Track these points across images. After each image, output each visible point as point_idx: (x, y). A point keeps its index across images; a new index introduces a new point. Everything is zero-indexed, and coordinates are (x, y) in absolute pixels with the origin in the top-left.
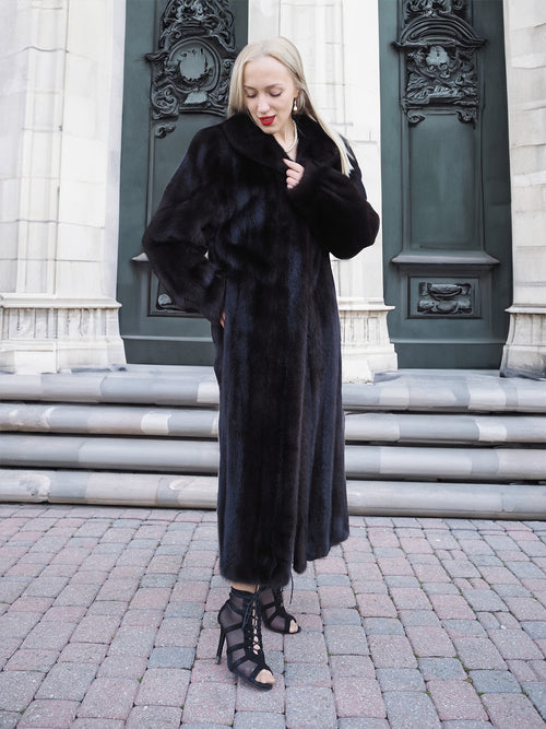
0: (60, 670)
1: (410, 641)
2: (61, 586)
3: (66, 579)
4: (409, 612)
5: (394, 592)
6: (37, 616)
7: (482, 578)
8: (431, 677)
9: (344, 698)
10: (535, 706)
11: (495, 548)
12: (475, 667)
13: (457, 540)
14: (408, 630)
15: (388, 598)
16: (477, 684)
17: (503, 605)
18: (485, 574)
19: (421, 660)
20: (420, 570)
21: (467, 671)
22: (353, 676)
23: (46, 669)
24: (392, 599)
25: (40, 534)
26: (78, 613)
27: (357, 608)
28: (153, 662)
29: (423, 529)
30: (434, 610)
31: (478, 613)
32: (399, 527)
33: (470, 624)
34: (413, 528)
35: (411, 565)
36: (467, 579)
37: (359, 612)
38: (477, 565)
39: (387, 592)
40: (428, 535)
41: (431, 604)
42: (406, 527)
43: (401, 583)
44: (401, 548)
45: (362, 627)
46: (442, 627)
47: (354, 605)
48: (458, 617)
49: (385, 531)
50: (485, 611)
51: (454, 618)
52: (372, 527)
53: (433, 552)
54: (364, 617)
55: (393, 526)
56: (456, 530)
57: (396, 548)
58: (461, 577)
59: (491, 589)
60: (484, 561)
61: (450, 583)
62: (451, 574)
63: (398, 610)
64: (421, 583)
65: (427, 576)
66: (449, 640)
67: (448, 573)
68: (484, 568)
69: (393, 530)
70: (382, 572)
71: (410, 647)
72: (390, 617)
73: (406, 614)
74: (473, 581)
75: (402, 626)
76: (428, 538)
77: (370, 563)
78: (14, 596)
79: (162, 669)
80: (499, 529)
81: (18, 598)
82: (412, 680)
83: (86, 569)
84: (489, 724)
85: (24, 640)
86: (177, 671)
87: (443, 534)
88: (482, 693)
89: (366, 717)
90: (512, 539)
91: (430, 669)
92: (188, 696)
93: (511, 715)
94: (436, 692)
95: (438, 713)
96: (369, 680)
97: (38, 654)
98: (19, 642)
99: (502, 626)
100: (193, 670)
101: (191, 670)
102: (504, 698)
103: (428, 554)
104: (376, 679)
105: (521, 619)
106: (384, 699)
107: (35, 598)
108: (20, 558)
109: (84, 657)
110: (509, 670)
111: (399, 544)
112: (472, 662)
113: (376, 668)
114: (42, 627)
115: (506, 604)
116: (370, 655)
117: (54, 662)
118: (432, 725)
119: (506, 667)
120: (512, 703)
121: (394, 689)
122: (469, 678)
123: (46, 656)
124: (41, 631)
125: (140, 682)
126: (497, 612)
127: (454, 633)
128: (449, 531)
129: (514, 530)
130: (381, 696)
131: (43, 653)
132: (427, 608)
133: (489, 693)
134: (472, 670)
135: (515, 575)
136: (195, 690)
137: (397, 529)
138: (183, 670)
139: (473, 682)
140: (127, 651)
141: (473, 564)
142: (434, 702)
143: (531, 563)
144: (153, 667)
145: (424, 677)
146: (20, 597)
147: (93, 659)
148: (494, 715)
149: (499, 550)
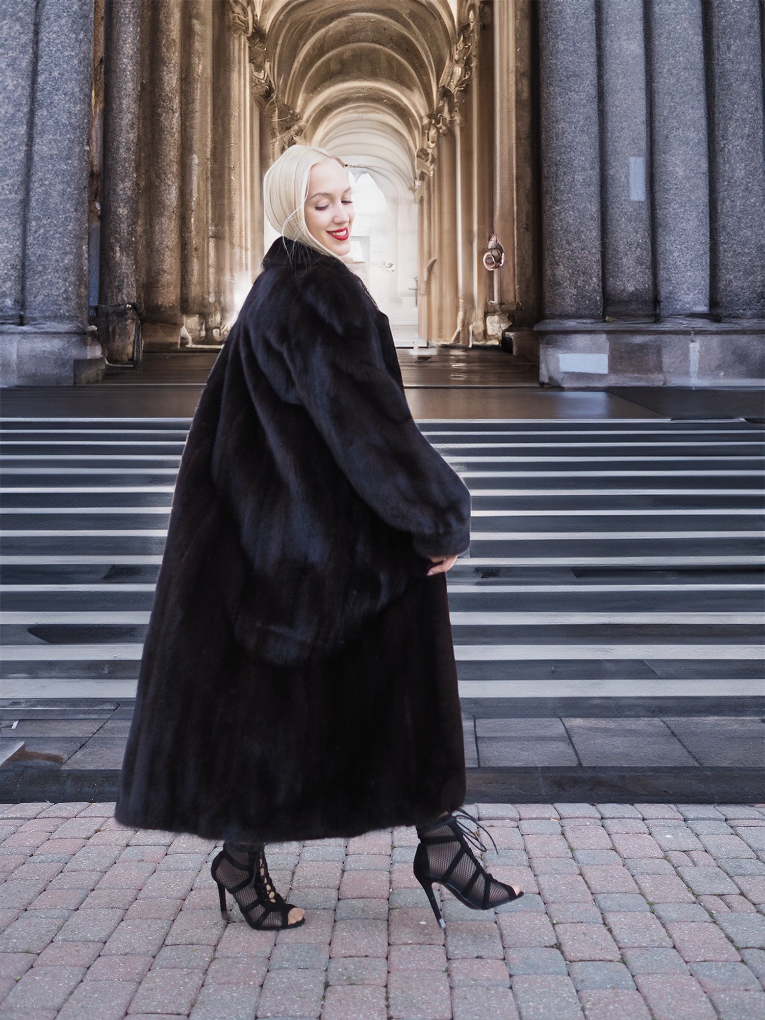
1: (645, 999)
4: (638, 952)
5: (611, 919)
7: (742, 894)
11: (755, 846)
13: (697, 835)
14: (641, 980)
15: (604, 930)
18: (746, 887)
20: (647, 883)
24: (610, 931)
27: (558, 946)
29: (644, 819)
30: (674, 947)
31: (743, 951)
32: (608, 818)
33: (733, 968)
34: (628, 818)
35: (633, 876)
36: (720, 896)
37: (562, 953)
38: (731, 872)
39: (600, 920)
40: (652, 830)
41: (670, 938)
42: (618, 818)
43: (620, 906)
44: (614, 849)
45: (569, 978)
46: (691, 975)
47: (553, 941)
48: (713, 958)
49: (588, 824)
50: (753, 948)
51: (707, 959)
52: (568, 818)
53: (662, 854)
54: (570, 962)
55: (599, 816)
56: (693, 819)
57: (607, 849)
58: (709, 893)
59: (758, 912)
60: (741, 867)
61: (694, 903)
62: (694, 888)
63: (620, 948)
64: (651, 904)
65: (657, 893)
66: (705, 995)
67: (689, 887)
68: (743, 878)
69: (599, 823)
70: (589, 888)
71: (645, 1008)
72: (610, 961)
73: (633, 955)
74: (729, 899)
75: (630, 975)
76: (653, 833)
77: (570, 874)
80: (757, 817)
87: (675, 827)
103: (657, 858)
111: (611, 843)
127: (710, 984)
128: (684, 823)
132: (664, 943)
137: (606, 820)
141: (724, 871)
149: (762, 850)
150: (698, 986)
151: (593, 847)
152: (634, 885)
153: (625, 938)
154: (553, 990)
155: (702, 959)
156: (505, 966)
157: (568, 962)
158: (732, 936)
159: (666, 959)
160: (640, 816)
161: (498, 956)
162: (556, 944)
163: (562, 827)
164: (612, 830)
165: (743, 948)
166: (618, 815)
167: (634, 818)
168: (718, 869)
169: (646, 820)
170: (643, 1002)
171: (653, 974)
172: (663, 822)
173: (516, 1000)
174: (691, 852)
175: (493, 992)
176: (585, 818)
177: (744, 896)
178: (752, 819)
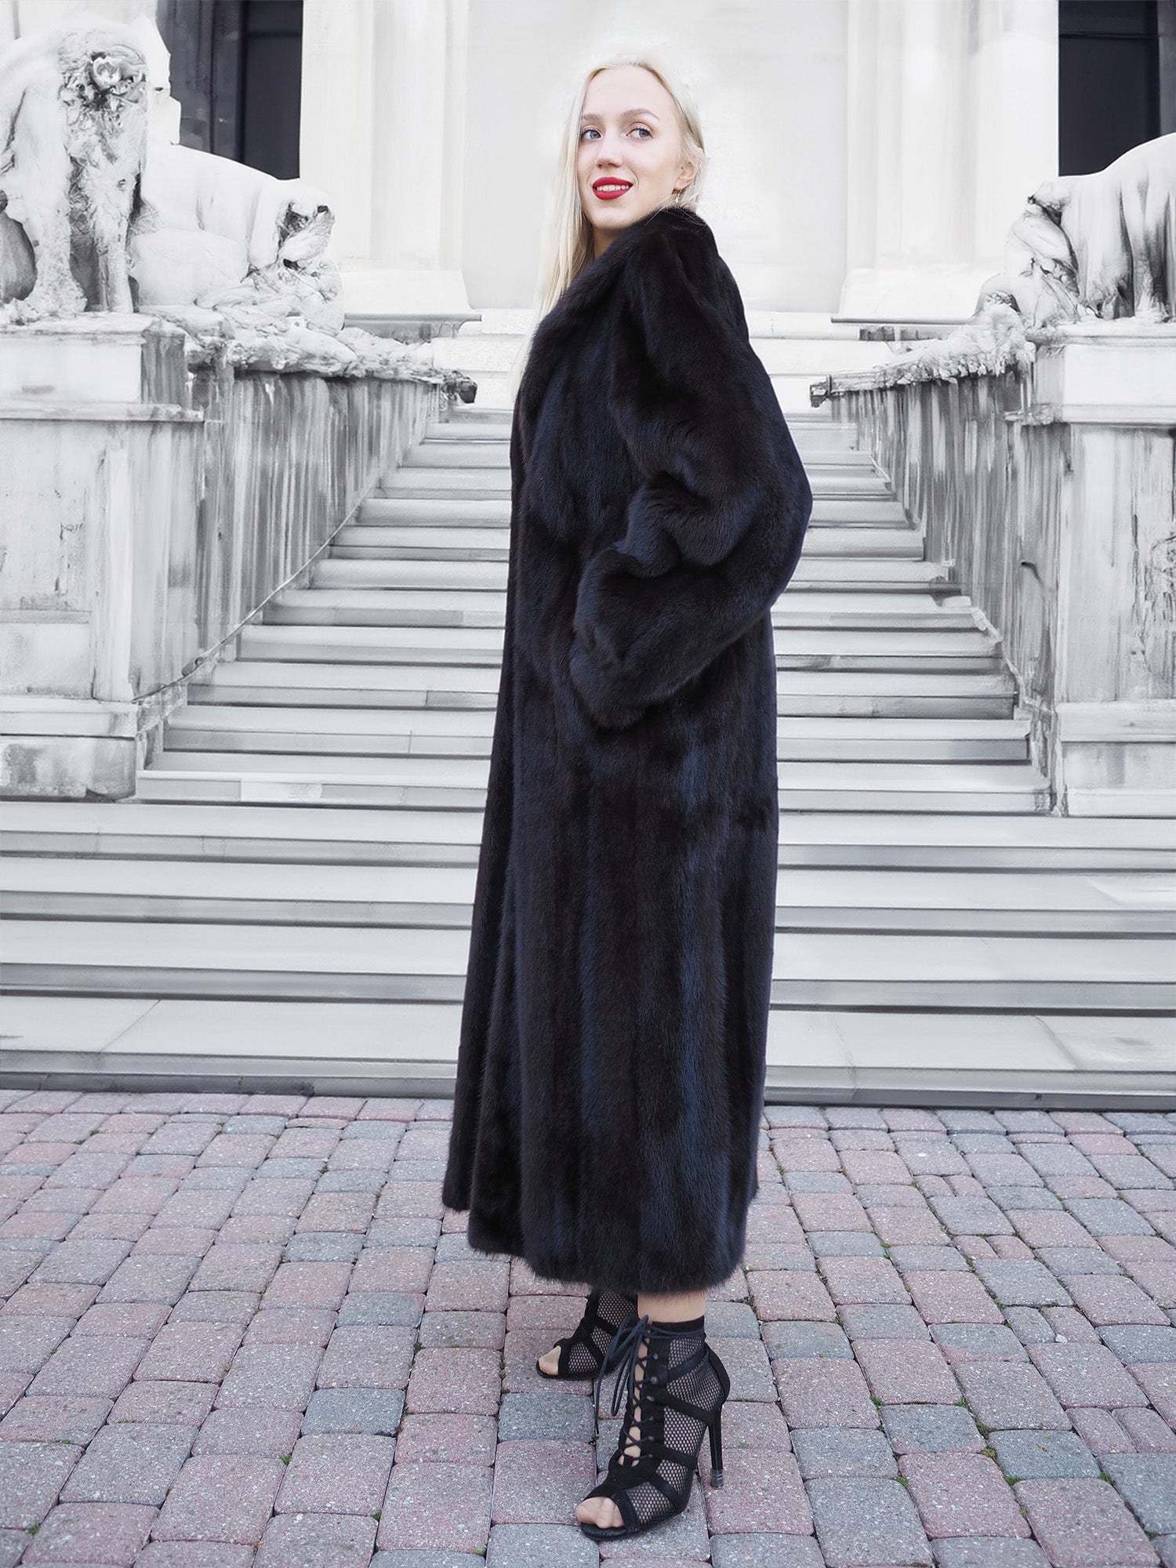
0: (114, 1440)
1: (864, 1371)
2: (115, 1260)
3: (125, 1245)
4: (861, 1309)
5: (827, 1265)
6: (64, 1324)
7: (1017, 1234)
8: (908, 1445)
10: (1128, 1505)
11: (1044, 1170)
12: (1002, 1424)
13: (963, 1154)
14: (860, 1346)
15: (817, 1281)
16: (1007, 1459)
17: (1061, 1290)
18: (1022, 1226)
19: (887, 1410)
20: (883, 1218)
21: (985, 1432)
22: (743, 1446)
23: (83, 1438)
24: (825, 1281)
25: (68, 1148)
26: (151, 1316)
27: (750, 1301)
28: (313, 1421)
29: (889, 1131)
30: (913, 1304)
31: (1008, 1309)
32: (839, 1129)
33: (991, 1332)
34: (868, 1129)
35: (865, 1208)
36: (985, 1236)
37: (755, 1310)
38: (1005, 1206)
39: (813, 1266)
40: (900, 1145)
41: (908, 1291)
42: (852, 1128)
43: (842, 1248)
44: (843, 1172)
45: (761, 1342)
46: (932, 1341)
47: (744, 1294)
48: (965, 1319)
49: (809, 1136)
50: (1022, 1306)
51: (956, 1320)
52: (780, 1128)
53: (910, 1179)
54: (765, 1321)
55: (825, 1125)
56: (961, 1132)
57: (833, 1172)
58: (971, 1233)
59: (1036, 1258)
60: (1019, 1198)
61: (948, 1245)
62: (949, 1226)
63: (836, 1305)
64: (886, 1247)
65: (897, 1231)
66: (947, 1367)
67: (943, 1224)
68: (1020, 1214)
69: (825, 1135)
70: (801, 1224)
71: (863, 1383)
72: (821, 1321)
73: (853, 1314)
74: (997, 1240)
75: (846, 1340)
76: (901, 1150)
77: (774, 1204)
78: (13, 1282)
79: (333, 1436)
80: (1051, 1130)
81: (22, 1285)
82: (868, 1452)
83: (169, 1223)
84: (1032, 1544)
85: (35, 1376)
86: (366, 1438)
87: (933, 1142)
88: (1017, 1480)
89: (770, 1532)
90: (1080, 1151)
91: (905, 1429)
92: (390, 1493)
93: (1078, 1524)
94: (918, 1477)
95: (923, 1523)
96: (775, 1455)
97: (66, 1407)
98: (24, 1380)
99: (1059, 1336)
100: (400, 1436)
101: (395, 1436)
102: (1063, 1489)
103: (902, 1184)
104: (792, 1451)
105: (1098, 1321)
106: (809, 1495)
107: (59, 1286)
108: (25, 1201)
109: (165, 1411)
110: (1073, 1430)
111: (838, 1163)
112: (994, 1413)
113: (790, 1429)
114: (74, 1348)
115: (1068, 1290)
116: (777, 1402)
117: (100, 1423)
118: (911, 1548)
119: (1067, 1424)
120: (1079, 1498)
121: (830, 1471)
122: (988, 1447)
123: (83, 1411)
124: (73, 1356)
125: (287, 1464)
126: (1049, 1306)
127: (956, 1353)
128: (946, 1136)
129: (1084, 1133)
130: (801, 1488)
131: (79, 1403)
132: (898, 1299)
133: (1033, 1478)
134: (994, 1430)
135: (1085, 1227)
136: (403, 1478)
137: (835, 1132)
138: (378, 1437)
139: (996, 1456)
140: (258, 1397)
141: (996, 1204)
142: (914, 1500)
143: (1120, 1202)
144: (313, 1432)
145: (893, 1445)
146: (27, 1283)
147: (185, 1415)
148: (1041, 1525)
149: (1053, 1175)
150: (940, 1355)
151: (812, 1169)
153: (843, 1290)
155: (949, 1320)
157: (762, 1323)
158: (995, 1289)
160: (884, 1126)
162: (746, 1298)
163: (771, 1140)
164: (843, 1144)
165: (1008, 1306)
166: (853, 1125)
168: (988, 1200)
169: (893, 1131)
170: (861, 1375)
171: (878, 1338)
172: (916, 1135)
174: (951, 1177)
176: (806, 1127)
177: (1019, 1237)
178: (1045, 1132)
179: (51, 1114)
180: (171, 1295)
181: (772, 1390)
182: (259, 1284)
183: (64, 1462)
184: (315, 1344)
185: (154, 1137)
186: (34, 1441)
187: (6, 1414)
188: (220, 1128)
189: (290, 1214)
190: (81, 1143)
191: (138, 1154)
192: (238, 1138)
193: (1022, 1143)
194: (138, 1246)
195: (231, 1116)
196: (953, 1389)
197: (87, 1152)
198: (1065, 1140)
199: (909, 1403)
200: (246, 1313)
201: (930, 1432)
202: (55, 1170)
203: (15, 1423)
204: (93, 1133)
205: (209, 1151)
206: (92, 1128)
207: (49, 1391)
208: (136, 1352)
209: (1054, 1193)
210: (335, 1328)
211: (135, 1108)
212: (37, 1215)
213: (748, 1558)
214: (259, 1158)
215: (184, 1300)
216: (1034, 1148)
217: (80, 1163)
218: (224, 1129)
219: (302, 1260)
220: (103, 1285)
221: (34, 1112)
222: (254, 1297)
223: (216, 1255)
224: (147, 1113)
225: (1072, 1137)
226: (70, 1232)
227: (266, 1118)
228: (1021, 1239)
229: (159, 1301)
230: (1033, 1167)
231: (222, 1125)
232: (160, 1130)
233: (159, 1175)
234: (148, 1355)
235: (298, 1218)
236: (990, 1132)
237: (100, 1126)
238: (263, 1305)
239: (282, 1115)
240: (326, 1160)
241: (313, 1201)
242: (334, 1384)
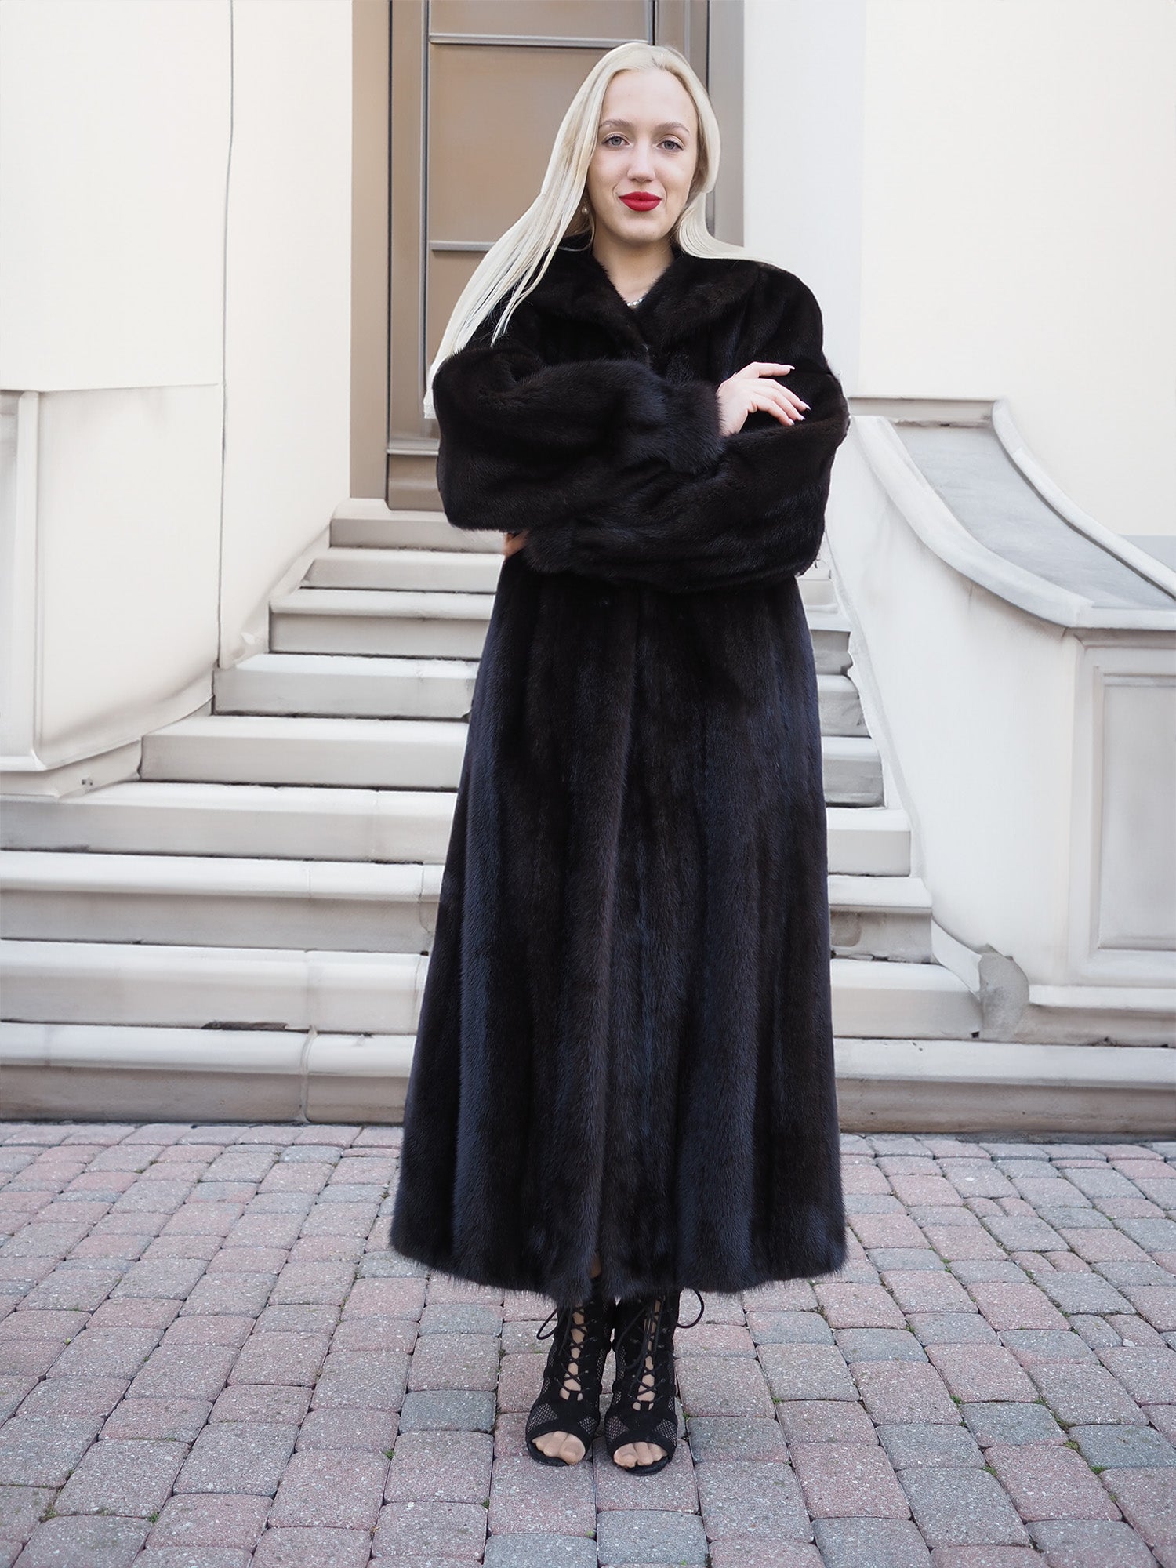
0: (218, 1438)
1: (940, 1373)
2: (193, 1277)
3: (200, 1264)
4: (930, 1318)
5: (891, 1278)
6: (152, 1335)
7: (1071, 1250)
8: (992, 1439)
9: (820, 1481)
11: (1091, 1192)
12: (1080, 1419)
13: (1010, 1178)
14: (933, 1351)
15: (883, 1292)
16: (1090, 1450)
17: (1122, 1300)
18: (1077, 1241)
19: (967, 1408)
20: (940, 1236)
21: (1065, 1427)
22: (832, 1440)
23: (188, 1435)
24: (891, 1292)
25: (131, 1176)
26: (236, 1326)
27: (820, 1310)
28: (410, 1419)
29: (934, 1158)
30: (979, 1313)
31: (1073, 1317)
32: (885, 1156)
33: (1059, 1337)
34: (914, 1156)
35: (921, 1228)
36: (1041, 1252)
37: (826, 1320)
38: (1057, 1224)
39: (877, 1280)
40: (947, 1171)
41: (974, 1301)
42: (898, 1155)
43: (904, 1263)
44: (893, 1194)
45: (836, 1347)
46: (1002, 1345)
47: (813, 1304)
48: (1033, 1326)
49: (857, 1162)
50: (1087, 1314)
51: (1024, 1327)
53: (961, 1201)
54: (837, 1329)
55: (871, 1152)
56: (1004, 1159)
57: (884, 1195)
58: (1027, 1249)
59: (1093, 1272)
60: (1070, 1218)
61: (1006, 1260)
62: (1005, 1243)
63: (905, 1314)
64: (946, 1262)
65: (955, 1247)
66: (1021, 1369)
67: (998, 1241)
68: (1073, 1232)
69: (873, 1161)
70: (860, 1241)
71: (940, 1383)
72: (892, 1328)
73: (923, 1321)
74: (1053, 1256)
75: (920, 1346)
76: (949, 1175)
78: (96, 1297)
79: (431, 1433)
80: (1094, 1156)
81: (105, 1300)
82: (955, 1445)
83: (241, 1243)
84: (1125, 1527)
85: (132, 1381)
86: (464, 1435)
87: (979, 1168)
88: (1103, 1469)
89: (869, 1516)
90: (1124, 1175)
91: (987, 1424)
92: (495, 1484)
93: (1167, 1507)
94: (1006, 1467)
95: (1016, 1507)
96: (865, 1448)
97: (167, 1408)
98: (122, 1385)
99: (1126, 1340)
100: (497, 1433)
101: (492, 1433)
102: (1149, 1476)
103: (953, 1206)
104: (880, 1445)
105: (1162, 1327)
106: (902, 1484)
107: (142, 1301)
108: (95, 1225)
109: (264, 1411)
110: (1150, 1425)
111: (889, 1187)
112: (1072, 1410)
113: (875, 1425)
114: (165, 1355)
115: (1128, 1300)
116: (859, 1401)
117: (203, 1423)
118: (1008, 1530)
119: (1144, 1419)
120: (1165, 1485)
121: (919, 1462)
122: (1070, 1440)
123: (185, 1411)
124: (167, 1363)
125: (391, 1458)
126: (1112, 1314)
127: (1028, 1356)
128: (991, 1162)
129: (1125, 1159)
130: (894, 1477)
131: (178, 1405)
132: (965, 1308)
133: (1117, 1467)
134: (1074, 1425)
135: (1138, 1244)
136: (506, 1470)
137: (882, 1158)
138: (476, 1434)
139: (1079, 1448)
140: (353, 1399)
141: (1048, 1223)
142: (1004, 1487)
143: (1169, 1222)
144: (411, 1429)
145: (977, 1439)
146: (109, 1298)
147: (284, 1415)
148: (1131, 1508)
149: (1100, 1197)
150: (1012, 1358)
151: (864, 1192)
152: (923, 1238)
153: (910, 1300)
154: (816, 1362)
155: (1017, 1327)
156: (748, 1334)
157: (834, 1330)
158: (1059, 1299)
159: (969, 1326)
160: (929, 1153)
161: (738, 1321)
162: (817, 1308)
164: (890, 1170)
165: (1073, 1314)
166: (899, 1152)
167: (921, 1156)
168: (1039, 1220)
169: (938, 1158)
170: (938, 1376)
171: (950, 1343)
172: (961, 1162)
173: (765, 1373)
174: (1001, 1200)
175: (732, 1363)
176: (853, 1154)
177: (1074, 1252)
178: (1087, 1158)
179: (107, 1146)
180: (253, 1309)
181: (852, 1389)
182: (339, 1297)
183: (174, 1457)
184: (401, 1351)
185: (213, 1166)
186: (140, 1439)
187: (109, 1415)
188: (277, 1158)
189: (358, 1234)
190: (142, 1172)
191: (200, 1181)
192: (296, 1166)
193: (1066, 1168)
194: (213, 1264)
195: (286, 1146)
196: (1030, 1388)
197: (149, 1179)
198: (1108, 1165)
199: (988, 1401)
200: (329, 1324)
201: (1013, 1427)
202: (120, 1196)
203: (120, 1423)
204: (152, 1163)
205: (269, 1178)
206: (151, 1158)
207: (148, 1394)
208: (228, 1358)
209: (1103, 1213)
210: (418, 1337)
211: (190, 1140)
212: (109, 1237)
213: (851, 1539)
214: (320, 1185)
215: (266, 1312)
216: (1079, 1173)
217: (144, 1189)
218: (281, 1158)
219: (377, 1276)
220: (185, 1300)
221: (90, 1144)
222: (336, 1310)
223: (291, 1273)
224: (202, 1144)
225: (1115, 1163)
226: (144, 1252)
227: (321, 1148)
228: (1077, 1255)
229: (242, 1314)
230: (1080, 1190)
231: (279, 1154)
232: (218, 1160)
233: (224, 1200)
234: (239, 1362)
235: (367, 1238)
236: (1034, 1159)
237: (158, 1156)
238: (344, 1316)
239: (337, 1145)
240: (386, 1186)
241: (379, 1223)
242: (425, 1387)
